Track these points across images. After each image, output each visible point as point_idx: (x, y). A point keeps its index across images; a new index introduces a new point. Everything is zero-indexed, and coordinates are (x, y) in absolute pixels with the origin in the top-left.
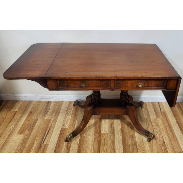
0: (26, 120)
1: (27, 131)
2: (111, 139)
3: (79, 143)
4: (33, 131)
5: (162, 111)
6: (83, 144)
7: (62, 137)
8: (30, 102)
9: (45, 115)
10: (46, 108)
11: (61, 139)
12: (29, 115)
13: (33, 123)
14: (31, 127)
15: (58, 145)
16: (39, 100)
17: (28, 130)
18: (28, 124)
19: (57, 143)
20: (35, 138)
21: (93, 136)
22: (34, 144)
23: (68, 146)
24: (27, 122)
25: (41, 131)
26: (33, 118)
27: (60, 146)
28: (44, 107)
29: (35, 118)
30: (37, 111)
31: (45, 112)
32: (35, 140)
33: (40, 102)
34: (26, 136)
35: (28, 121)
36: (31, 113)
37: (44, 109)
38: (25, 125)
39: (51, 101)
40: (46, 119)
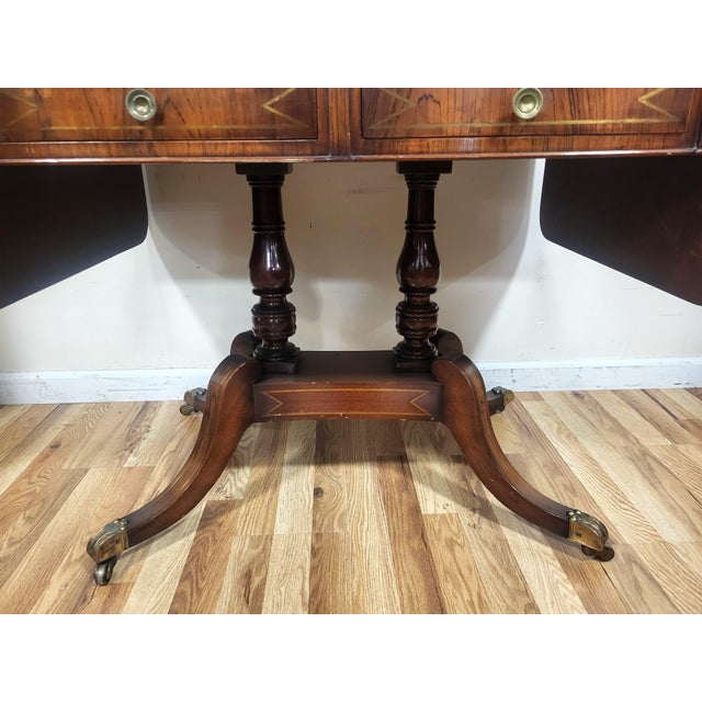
0: (27, 475)
1: (20, 521)
2: (485, 542)
3: (313, 570)
4: (52, 522)
5: (681, 417)
6: (334, 576)
7: (215, 541)
8: (60, 409)
9: (127, 453)
10: (134, 426)
11: (209, 554)
12: (47, 457)
13: (59, 485)
14: (47, 506)
15: (187, 583)
16: (101, 400)
17: (29, 519)
18: (31, 493)
19: (186, 576)
20: (61, 555)
21: (381, 531)
22: (47, 584)
23: (247, 586)
24: (29, 483)
25: (98, 518)
26: (65, 466)
27: (199, 591)
28: (122, 422)
29: (73, 467)
30: (90, 437)
31: (128, 438)
32: (58, 564)
33: (107, 405)
34: (11, 544)
35: (34, 478)
36: (55, 446)
37: (123, 430)
38: (13, 497)
39: (157, 402)
40: (130, 468)
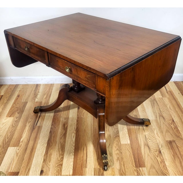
0: (14, 103)
1: (17, 113)
3: (77, 124)
4: (23, 114)
5: (168, 90)
6: (81, 125)
7: (57, 118)
8: (17, 86)
9: (35, 98)
10: (35, 90)
11: (56, 121)
12: (17, 99)
13: (22, 106)
14: (21, 110)
16: (26, 83)
17: (18, 113)
18: (17, 108)
19: (52, 125)
20: (27, 120)
22: (26, 126)
23: (64, 127)
24: (16, 105)
26: (22, 101)
27: (55, 128)
28: (32, 90)
29: (24, 101)
30: (26, 94)
31: (35, 94)
32: (27, 122)
33: (27, 85)
34: (16, 118)
35: (16, 104)
36: (18, 96)
37: (33, 92)
38: (13, 108)
39: (39, 84)
40: (37, 102)
